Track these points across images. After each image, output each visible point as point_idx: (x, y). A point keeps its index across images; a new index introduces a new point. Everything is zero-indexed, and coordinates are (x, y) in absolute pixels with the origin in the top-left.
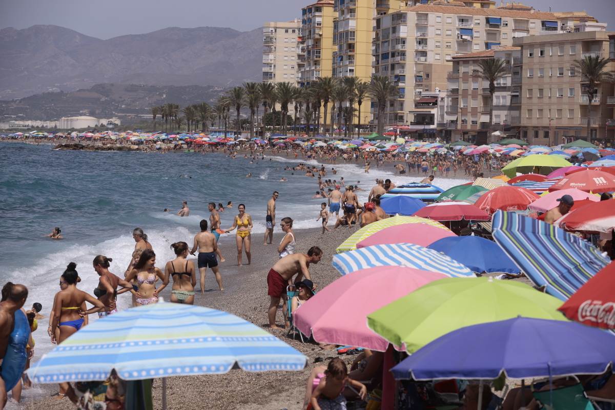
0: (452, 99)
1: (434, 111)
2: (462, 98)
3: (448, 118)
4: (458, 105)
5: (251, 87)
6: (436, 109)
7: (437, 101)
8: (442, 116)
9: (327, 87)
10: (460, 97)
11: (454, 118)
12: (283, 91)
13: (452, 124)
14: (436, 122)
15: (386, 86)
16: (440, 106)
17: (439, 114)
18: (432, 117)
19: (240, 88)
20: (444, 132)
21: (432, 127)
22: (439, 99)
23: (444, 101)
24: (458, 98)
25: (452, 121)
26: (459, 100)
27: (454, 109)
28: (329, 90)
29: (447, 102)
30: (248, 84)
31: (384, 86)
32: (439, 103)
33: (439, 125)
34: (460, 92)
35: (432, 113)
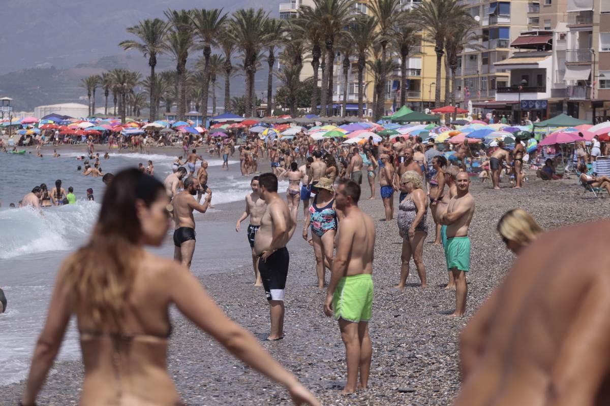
0: (580, 33)
1: (547, 63)
2: (601, 30)
3: (573, 77)
4: (591, 46)
5: (182, 19)
6: (551, 57)
7: (551, 41)
8: (562, 73)
9: (329, 16)
10: (596, 29)
11: (583, 75)
12: (242, 26)
13: (581, 89)
14: (549, 85)
15: (444, 11)
16: (558, 51)
17: (556, 68)
18: (541, 74)
19: (157, 21)
20: (566, 105)
21: (540, 96)
22: (556, 37)
23: (565, 41)
24: (591, 32)
25: (580, 83)
26: (594, 35)
27: (585, 57)
28: (332, 22)
29: (572, 42)
30: (175, 13)
31: (440, 11)
32: (556, 45)
33: (556, 92)
34: (596, 19)
35: (540, 67)
